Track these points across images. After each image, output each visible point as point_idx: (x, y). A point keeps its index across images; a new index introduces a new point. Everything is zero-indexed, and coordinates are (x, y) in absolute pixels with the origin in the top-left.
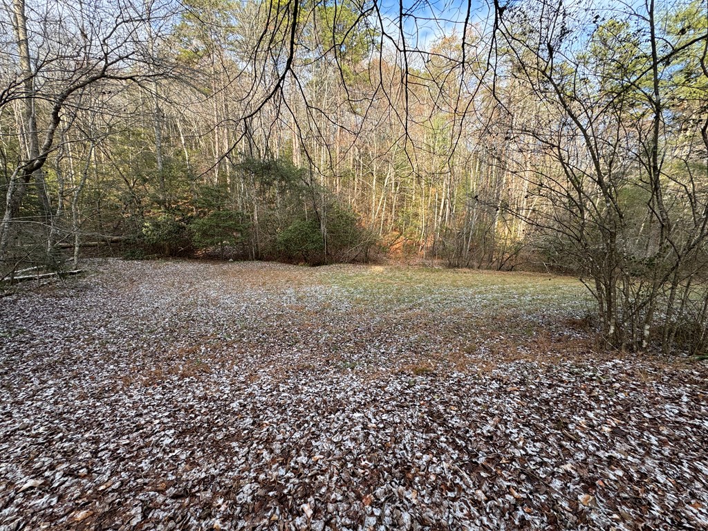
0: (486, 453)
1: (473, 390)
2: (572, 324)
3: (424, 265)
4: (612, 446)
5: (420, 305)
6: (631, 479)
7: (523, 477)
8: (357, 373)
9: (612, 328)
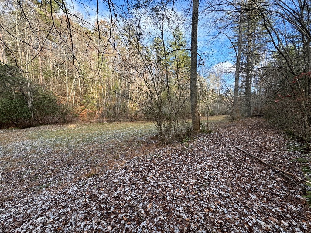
0: (115, 205)
1: (114, 177)
2: (153, 138)
3: (98, 122)
4: (159, 181)
5: (95, 141)
7: (129, 208)
9: (162, 138)
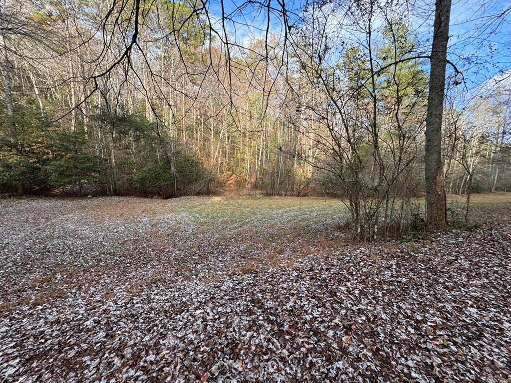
0: (289, 322)
1: (281, 280)
2: (339, 228)
3: (250, 195)
4: (360, 302)
5: (247, 223)
6: (369, 320)
7: (311, 333)
8: (200, 279)
9: (359, 229)
